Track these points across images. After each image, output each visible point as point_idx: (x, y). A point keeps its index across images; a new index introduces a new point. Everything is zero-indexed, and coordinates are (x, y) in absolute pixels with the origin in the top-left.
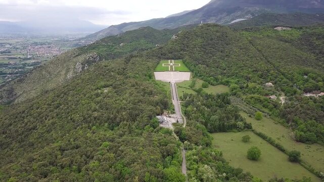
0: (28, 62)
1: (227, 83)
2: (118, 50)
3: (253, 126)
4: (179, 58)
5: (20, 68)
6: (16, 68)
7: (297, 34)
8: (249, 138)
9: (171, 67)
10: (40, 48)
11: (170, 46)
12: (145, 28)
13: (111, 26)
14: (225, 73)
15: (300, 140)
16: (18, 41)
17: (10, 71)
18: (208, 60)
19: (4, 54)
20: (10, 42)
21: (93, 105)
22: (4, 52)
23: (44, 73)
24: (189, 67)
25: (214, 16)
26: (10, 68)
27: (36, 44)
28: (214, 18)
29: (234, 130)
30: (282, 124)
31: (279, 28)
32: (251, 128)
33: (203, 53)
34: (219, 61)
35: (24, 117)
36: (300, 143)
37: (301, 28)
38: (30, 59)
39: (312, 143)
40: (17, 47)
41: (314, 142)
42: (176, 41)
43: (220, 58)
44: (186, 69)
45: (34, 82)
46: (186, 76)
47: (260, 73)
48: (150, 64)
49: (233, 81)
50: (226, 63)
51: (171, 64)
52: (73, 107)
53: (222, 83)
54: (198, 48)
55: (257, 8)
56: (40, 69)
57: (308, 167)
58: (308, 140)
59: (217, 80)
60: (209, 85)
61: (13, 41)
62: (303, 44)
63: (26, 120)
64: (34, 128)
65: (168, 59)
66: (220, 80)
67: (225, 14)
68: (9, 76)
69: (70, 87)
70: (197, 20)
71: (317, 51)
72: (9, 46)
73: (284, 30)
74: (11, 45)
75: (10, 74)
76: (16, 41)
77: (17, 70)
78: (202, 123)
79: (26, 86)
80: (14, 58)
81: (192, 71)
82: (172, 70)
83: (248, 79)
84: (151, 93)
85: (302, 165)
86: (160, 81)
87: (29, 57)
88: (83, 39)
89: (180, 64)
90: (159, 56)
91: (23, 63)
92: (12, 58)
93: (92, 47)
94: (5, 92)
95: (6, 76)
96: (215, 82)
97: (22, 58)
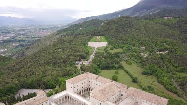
0: (35, 39)
1: (122, 48)
2: (78, 32)
3: (124, 67)
4: (103, 35)
5: (31, 42)
6: (29, 42)
7: (174, 20)
8: (118, 72)
9: (98, 39)
10: (42, 32)
11: (100, 29)
12: (94, 19)
13: (81, 19)
14: (124, 43)
15: (144, 73)
16: (32, 28)
17: (26, 44)
18: (117, 36)
19: (24, 35)
20: (27, 28)
21: (50, 57)
22: (24, 34)
23: (39, 44)
24: (107, 40)
25: (139, 11)
26: (26, 42)
27: (41, 29)
28: (139, 12)
29: (114, 69)
30: (140, 66)
31: (166, 18)
32: (123, 68)
33: (116, 32)
34: (123, 36)
35: (20, 63)
36: (144, 75)
37: (179, 17)
38: (36, 37)
39: (150, 75)
40: (31, 31)
41: (151, 74)
42: (103, 26)
43: (124, 35)
44: (106, 40)
45: (34, 49)
46: (104, 44)
47: (141, 42)
48: (86, 38)
49: (126, 46)
50: (126, 37)
51: (98, 38)
52: (42, 58)
53: (121, 48)
54: (114, 30)
55: (164, 6)
56: (37, 42)
57: (139, 84)
58: (148, 74)
59: (119, 46)
60: (114, 48)
61: (29, 28)
62: (176, 26)
63: (21, 64)
64: (23, 67)
65: (97, 36)
66: (120, 46)
67: (145, 10)
68: (25, 46)
69: (43, 49)
70: (129, 14)
71: (182, 30)
72: (26, 31)
73: (168, 19)
74: (28, 30)
75: (25, 45)
76: (31, 28)
77: (29, 43)
78: (97, 65)
79: (31, 51)
80: (29, 37)
81: (108, 41)
82: (98, 41)
83: (134, 45)
84: (79, 52)
85: (137, 84)
86: (90, 47)
87: (36, 36)
88: (65, 26)
89: (103, 38)
90: (93, 34)
91: (33, 39)
92: (27, 37)
93: (65, 30)
94: (20, 54)
95: (23, 46)
96: (118, 47)
97: (33, 37)
